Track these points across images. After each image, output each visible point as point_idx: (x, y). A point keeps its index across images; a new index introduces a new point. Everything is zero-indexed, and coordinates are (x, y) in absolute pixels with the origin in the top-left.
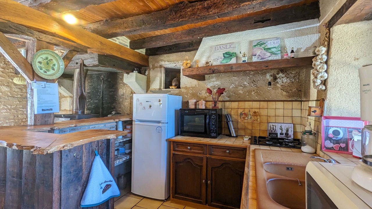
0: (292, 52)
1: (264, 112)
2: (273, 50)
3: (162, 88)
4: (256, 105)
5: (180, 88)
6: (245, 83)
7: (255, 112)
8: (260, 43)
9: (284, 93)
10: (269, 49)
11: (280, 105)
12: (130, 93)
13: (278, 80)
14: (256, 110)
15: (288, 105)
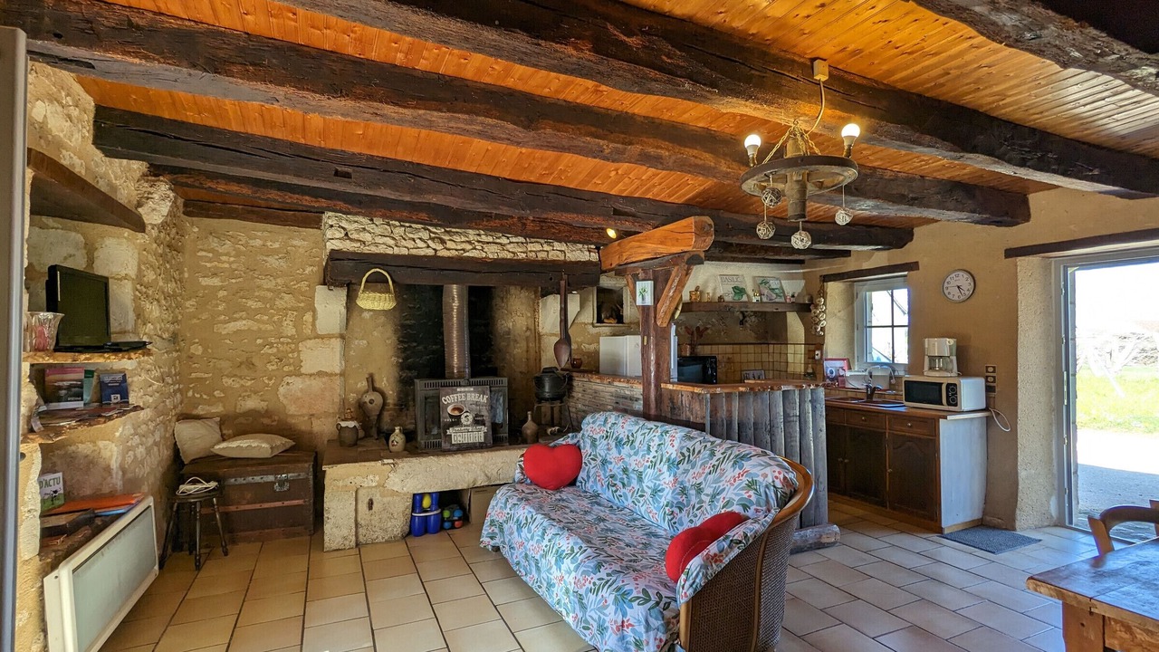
0: (793, 296)
1: (737, 358)
2: (777, 291)
3: (595, 321)
4: (729, 348)
5: (622, 323)
6: (713, 320)
7: (729, 358)
8: (765, 282)
9: (753, 334)
10: (774, 289)
11: (751, 348)
12: (525, 329)
13: (748, 319)
14: (730, 356)
15: (758, 349)
